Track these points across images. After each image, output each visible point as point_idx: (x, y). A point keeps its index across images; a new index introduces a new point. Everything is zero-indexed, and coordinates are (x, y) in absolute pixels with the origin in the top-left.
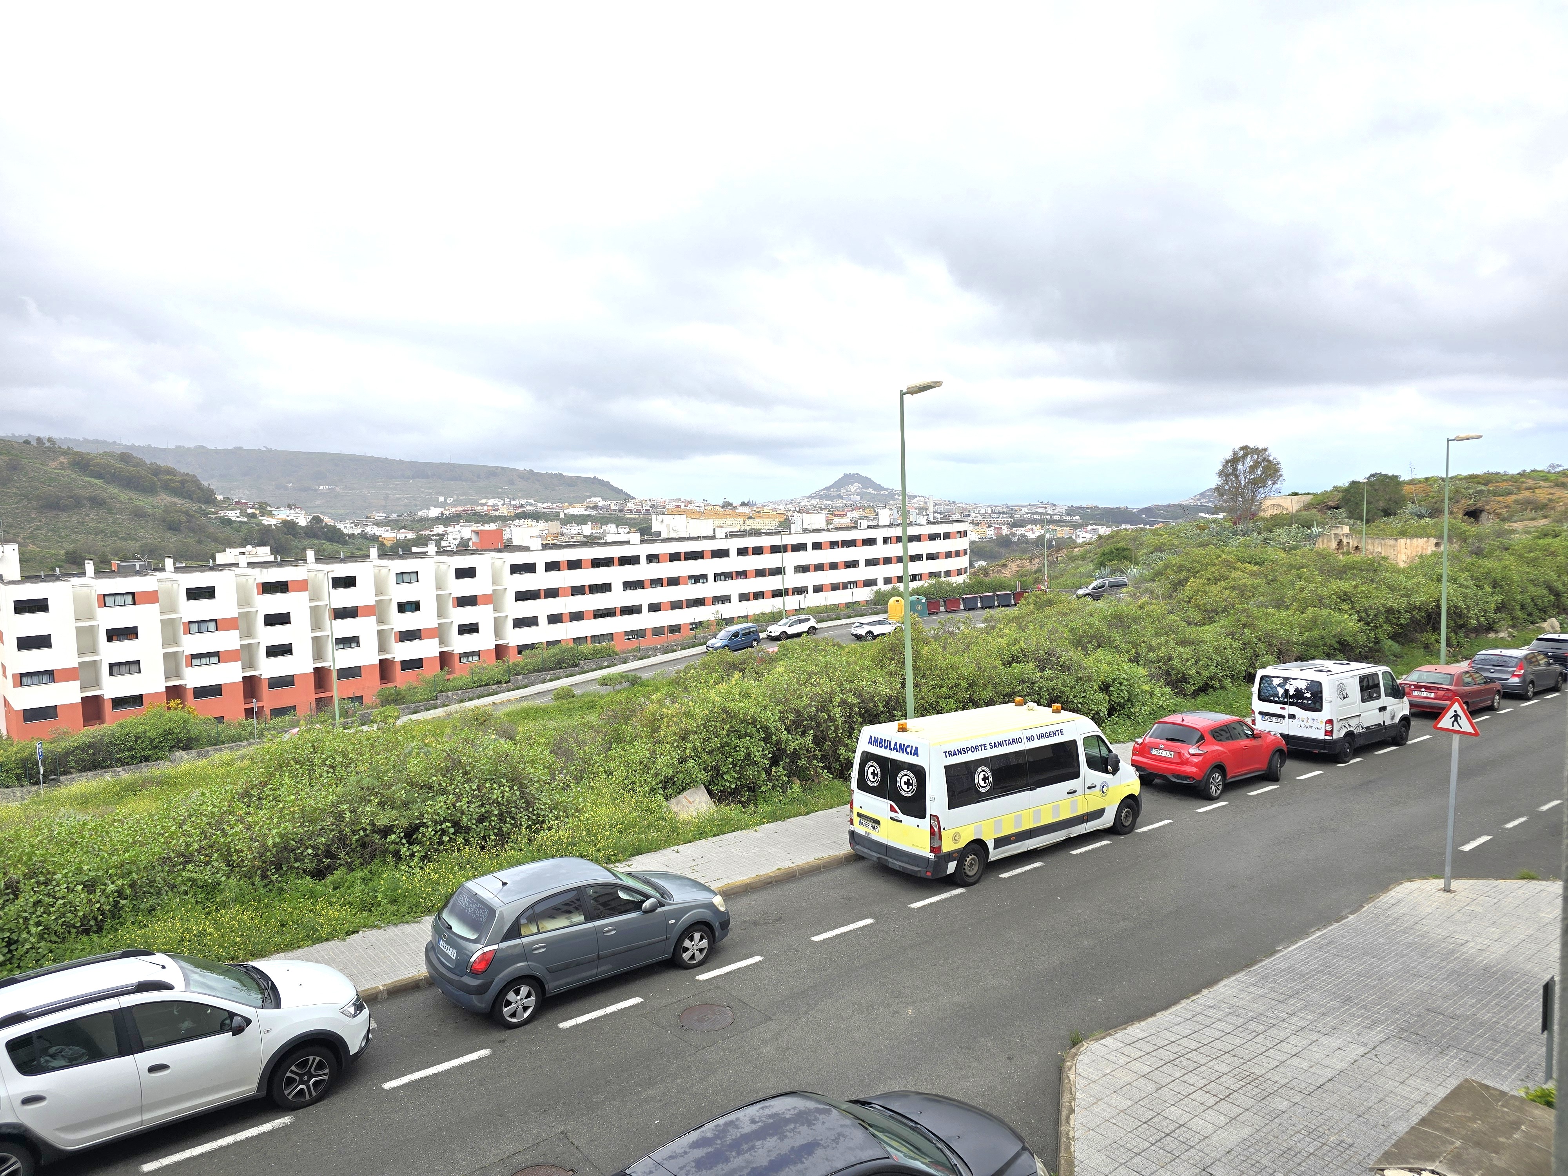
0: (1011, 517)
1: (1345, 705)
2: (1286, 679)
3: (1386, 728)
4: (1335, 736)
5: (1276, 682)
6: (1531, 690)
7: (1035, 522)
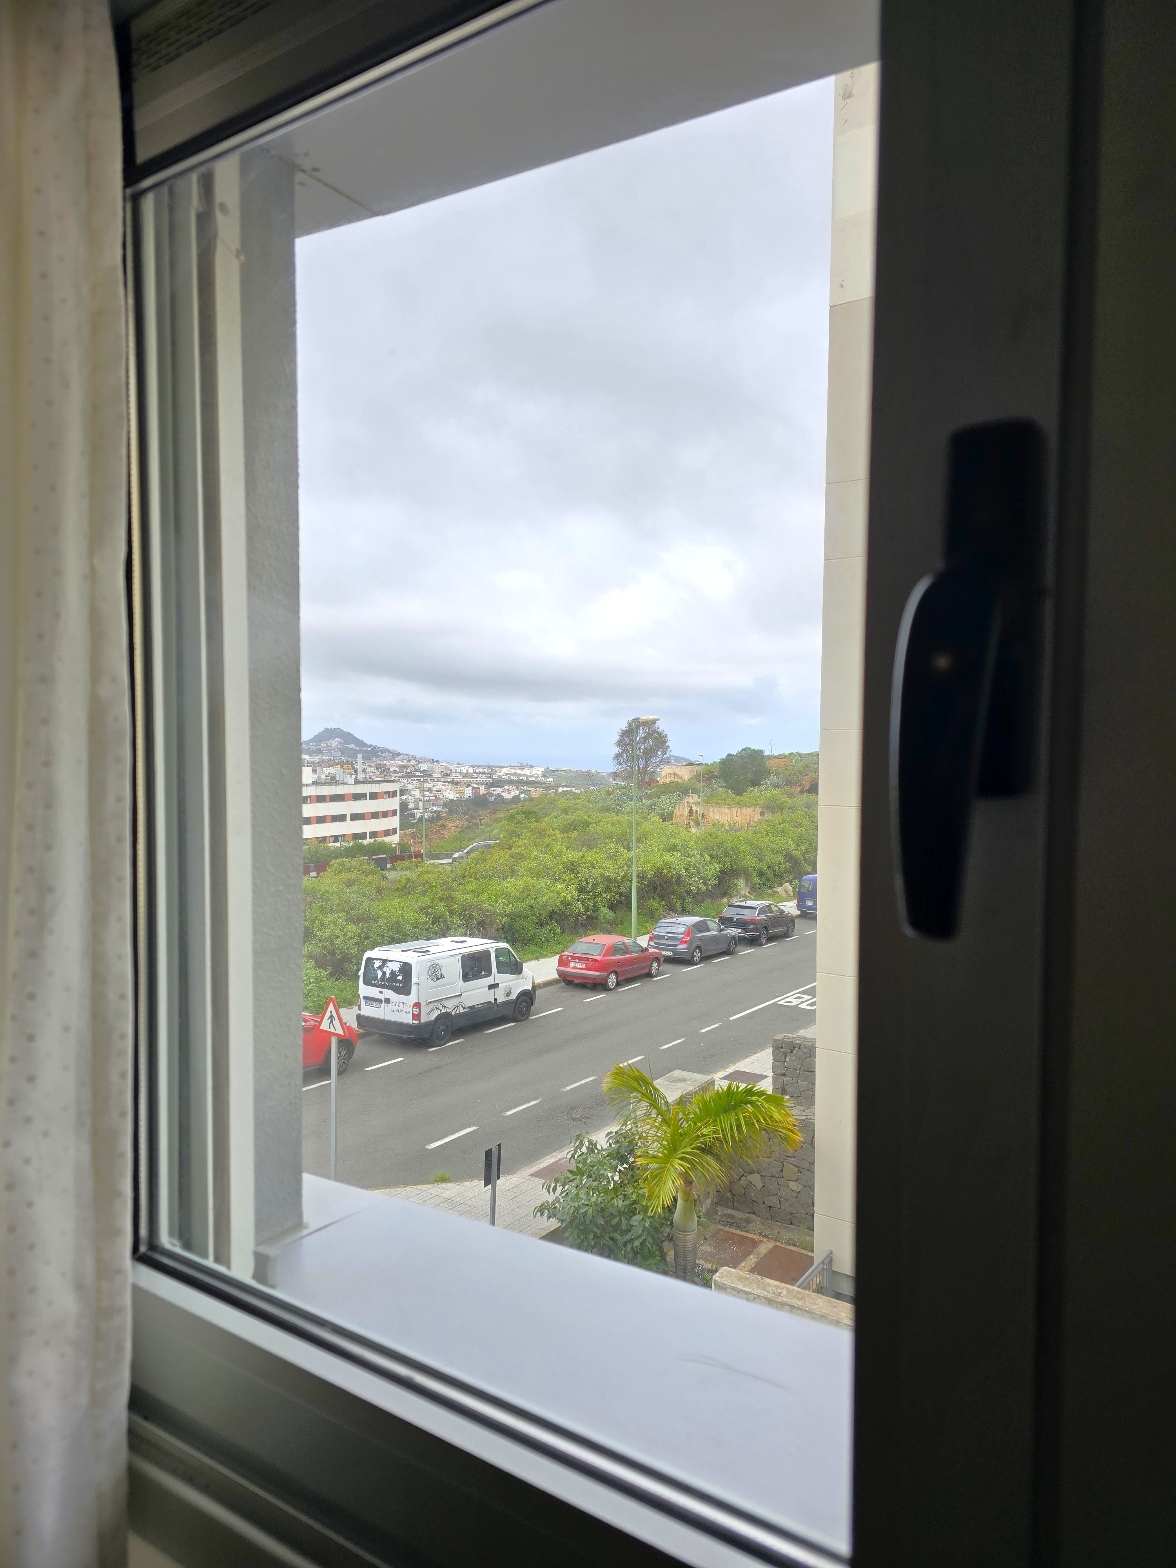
0: (490, 777)
1: (438, 986)
2: (384, 961)
3: (498, 1005)
4: (423, 1020)
5: (377, 964)
6: (697, 956)
7: (511, 782)
